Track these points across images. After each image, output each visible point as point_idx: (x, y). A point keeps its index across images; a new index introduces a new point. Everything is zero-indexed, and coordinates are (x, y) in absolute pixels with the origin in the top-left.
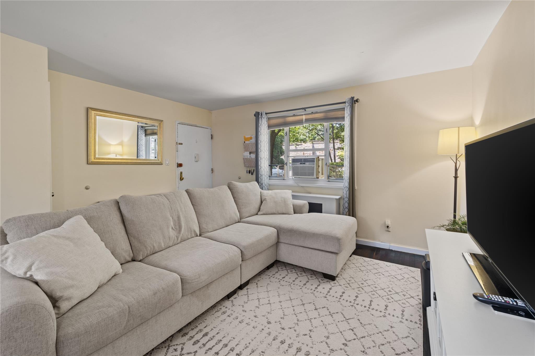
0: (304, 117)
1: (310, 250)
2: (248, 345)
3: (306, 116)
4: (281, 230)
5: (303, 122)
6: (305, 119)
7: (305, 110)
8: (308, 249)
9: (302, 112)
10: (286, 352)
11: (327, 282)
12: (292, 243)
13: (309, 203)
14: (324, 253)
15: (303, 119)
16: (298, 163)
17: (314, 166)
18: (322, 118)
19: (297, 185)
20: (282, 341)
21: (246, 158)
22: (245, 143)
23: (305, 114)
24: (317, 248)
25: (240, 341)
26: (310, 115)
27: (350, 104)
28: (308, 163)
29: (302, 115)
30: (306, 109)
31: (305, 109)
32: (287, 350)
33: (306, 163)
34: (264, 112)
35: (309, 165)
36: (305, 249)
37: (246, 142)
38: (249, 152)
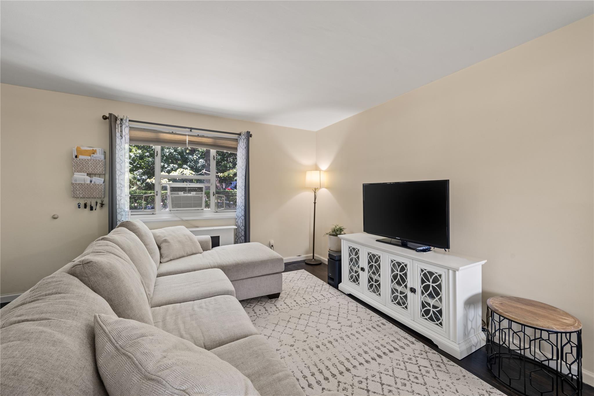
0: (187, 138)
1: (258, 278)
2: (306, 366)
3: (189, 137)
4: (225, 268)
5: (186, 143)
6: (188, 141)
7: (191, 131)
8: (256, 278)
9: (187, 132)
10: (328, 349)
11: (276, 300)
12: (238, 279)
13: (211, 237)
14: (272, 276)
15: (186, 140)
16: (182, 192)
17: (202, 196)
18: (209, 143)
19: (181, 220)
20: (316, 347)
21: (79, 184)
22: (78, 159)
23: (189, 135)
24: (265, 274)
25: (299, 369)
26: (196, 138)
27: (247, 138)
28: (195, 192)
29: (186, 135)
30: (193, 130)
31: (191, 129)
32: (327, 348)
33: (192, 192)
34: (127, 118)
35: (196, 194)
36: (253, 279)
37: (80, 157)
38: (86, 174)
